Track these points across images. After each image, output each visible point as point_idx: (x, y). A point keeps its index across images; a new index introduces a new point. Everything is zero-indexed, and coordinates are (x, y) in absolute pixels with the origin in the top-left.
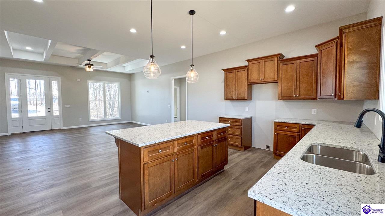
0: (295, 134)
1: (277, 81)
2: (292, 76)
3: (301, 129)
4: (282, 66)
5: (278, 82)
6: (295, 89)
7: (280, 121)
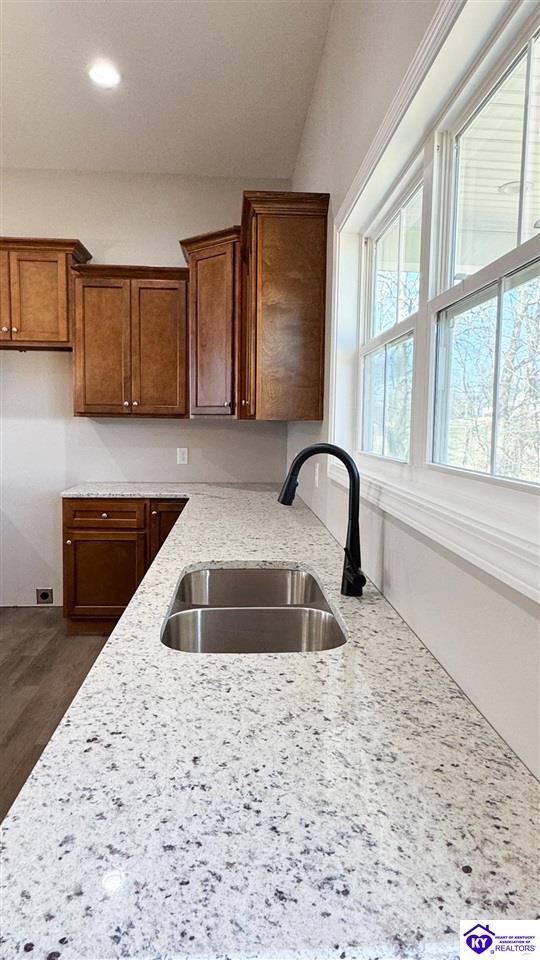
0: (131, 536)
1: (69, 345)
2: (118, 333)
3: (148, 514)
4: (84, 291)
5: (69, 350)
6: (129, 379)
7: (84, 494)
